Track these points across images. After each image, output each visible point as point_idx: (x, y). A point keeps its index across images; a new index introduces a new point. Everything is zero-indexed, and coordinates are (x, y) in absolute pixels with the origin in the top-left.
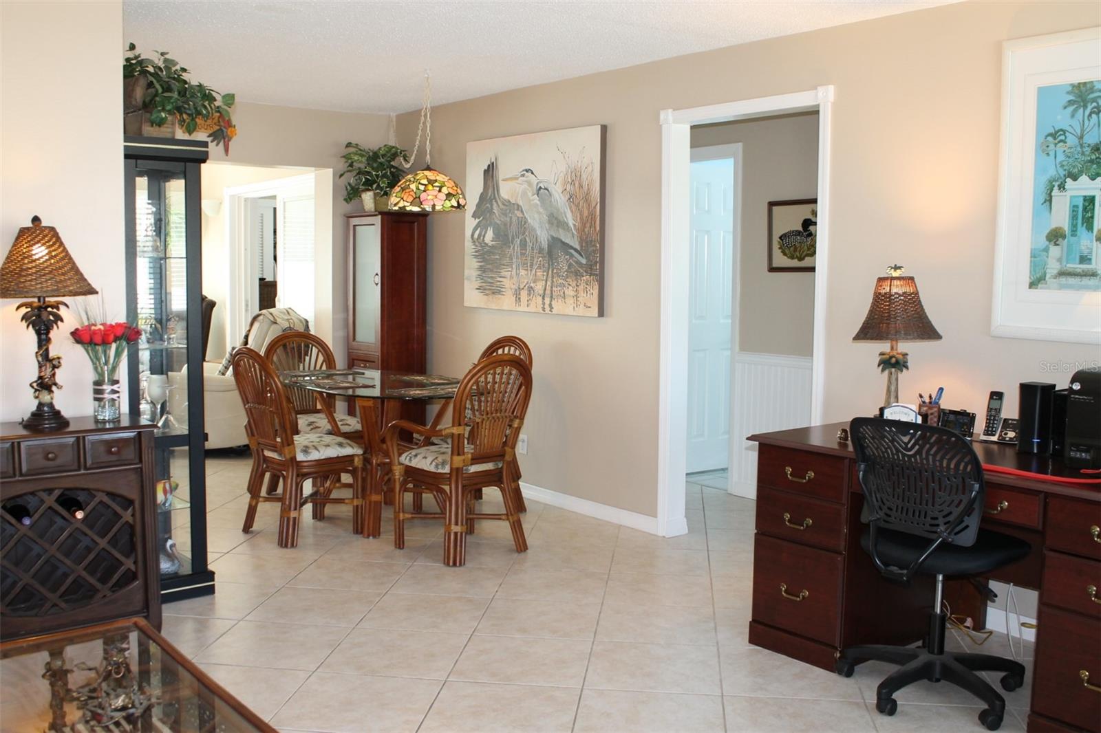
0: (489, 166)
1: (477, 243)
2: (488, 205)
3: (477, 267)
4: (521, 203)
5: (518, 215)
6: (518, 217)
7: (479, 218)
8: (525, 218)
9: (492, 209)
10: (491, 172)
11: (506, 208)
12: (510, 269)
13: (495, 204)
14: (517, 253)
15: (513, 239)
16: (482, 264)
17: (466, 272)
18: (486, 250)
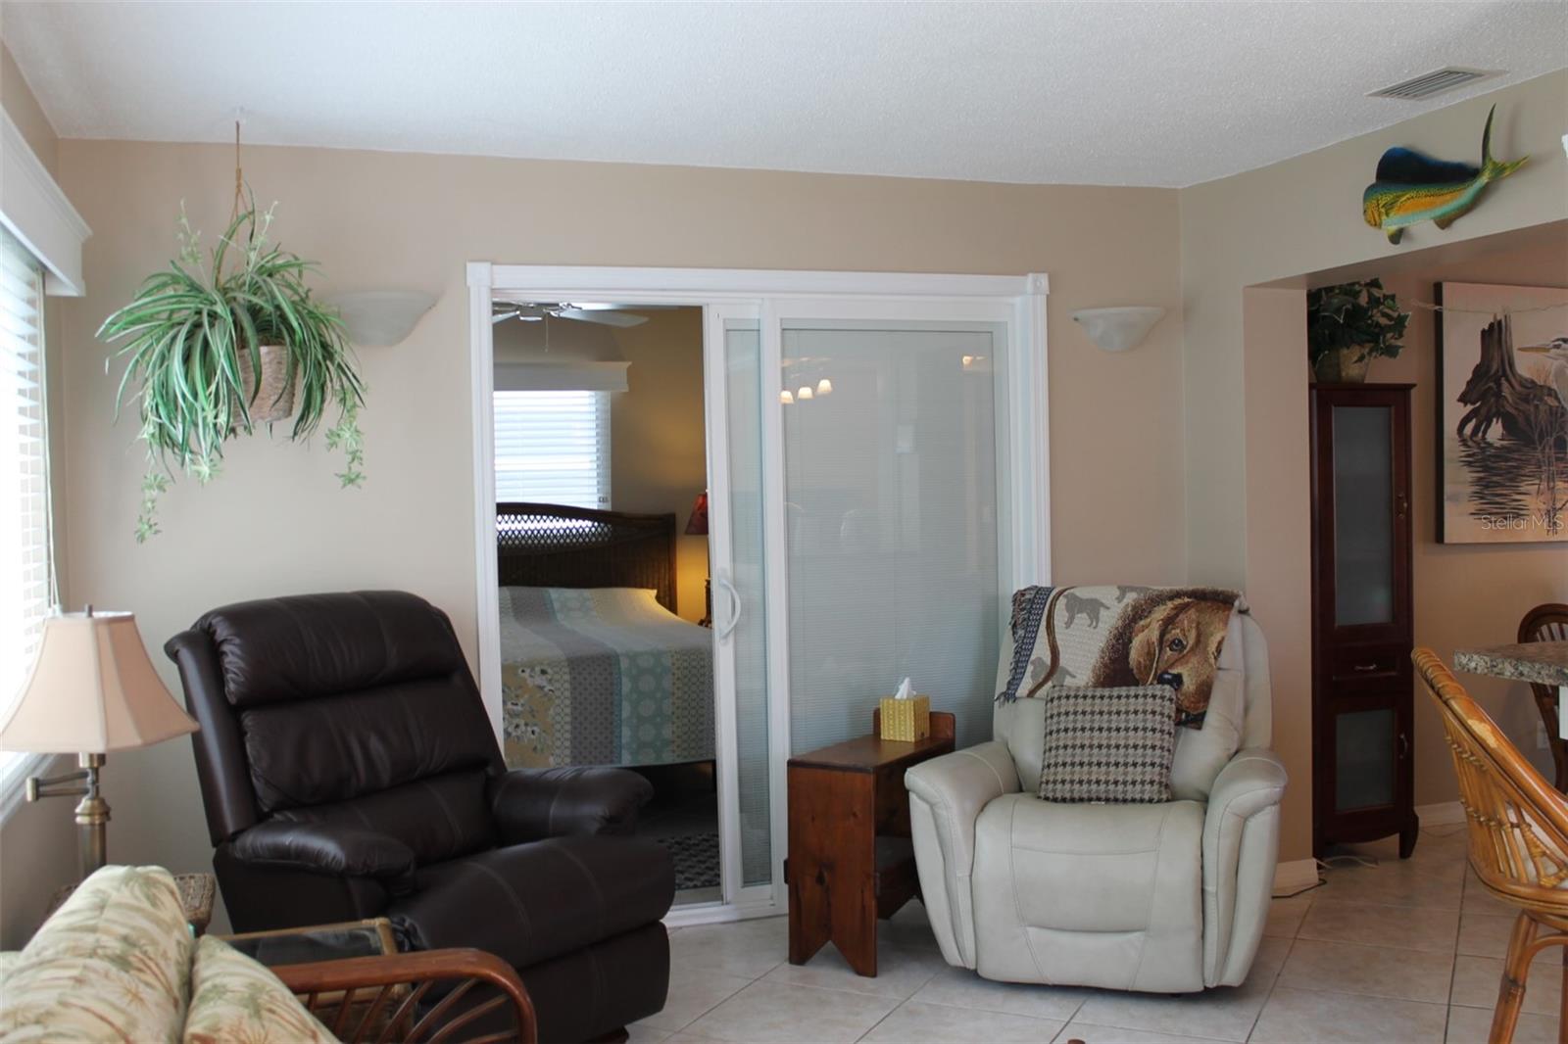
0: (1491, 325)
1: (1470, 443)
2: (1492, 384)
3: (1470, 480)
4: (1554, 386)
5: (1549, 402)
6: (1551, 407)
7: (1473, 403)
8: (1563, 407)
9: (1500, 391)
10: (1496, 335)
11: (1528, 391)
12: (1537, 482)
13: (1505, 384)
14: (1549, 457)
15: (1541, 437)
16: (1482, 475)
17: (1448, 489)
18: (1488, 453)
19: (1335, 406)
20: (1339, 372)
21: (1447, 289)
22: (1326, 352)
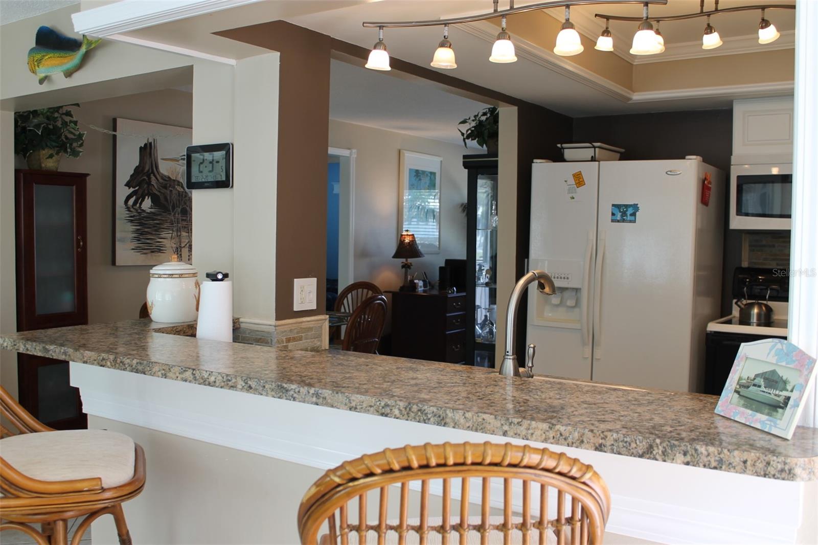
0: (146, 145)
1: (132, 209)
2: (145, 177)
3: (132, 230)
4: (181, 180)
5: (178, 189)
6: (179, 191)
7: (134, 188)
8: (186, 192)
9: (150, 182)
10: (148, 150)
11: (166, 182)
12: (171, 232)
13: (153, 178)
14: (178, 219)
15: (174, 208)
16: (139, 227)
17: (118, 235)
18: (142, 216)
19: (36, 183)
20: (40, 164)
21: (119, 121)
22: (31, 151)
